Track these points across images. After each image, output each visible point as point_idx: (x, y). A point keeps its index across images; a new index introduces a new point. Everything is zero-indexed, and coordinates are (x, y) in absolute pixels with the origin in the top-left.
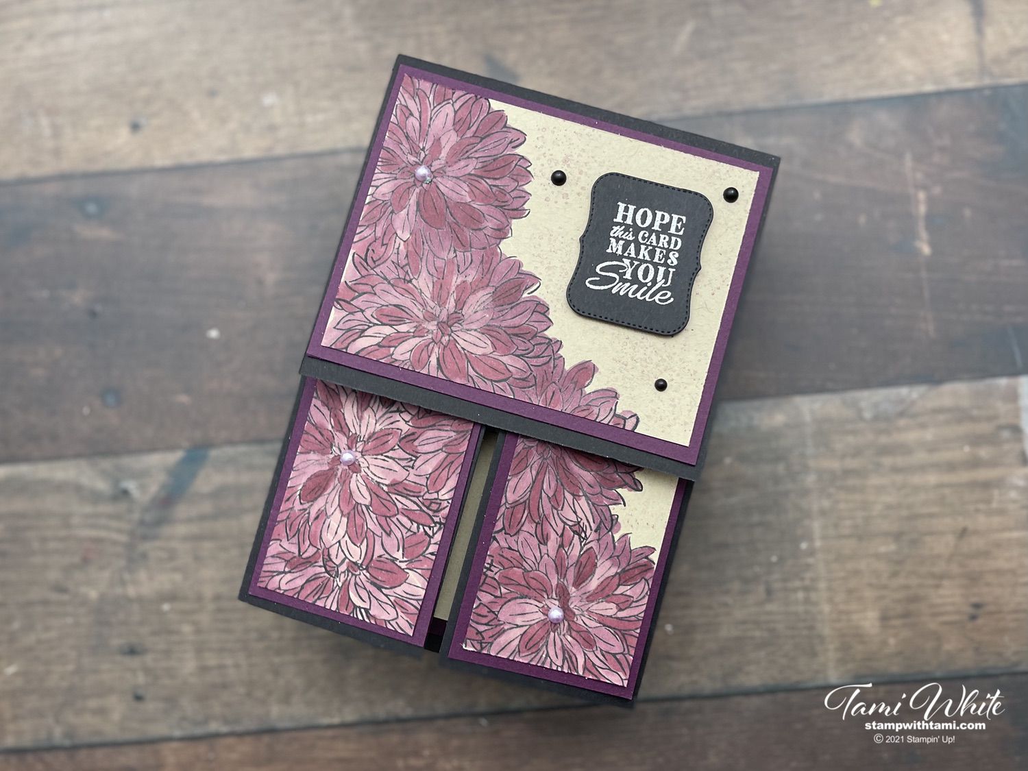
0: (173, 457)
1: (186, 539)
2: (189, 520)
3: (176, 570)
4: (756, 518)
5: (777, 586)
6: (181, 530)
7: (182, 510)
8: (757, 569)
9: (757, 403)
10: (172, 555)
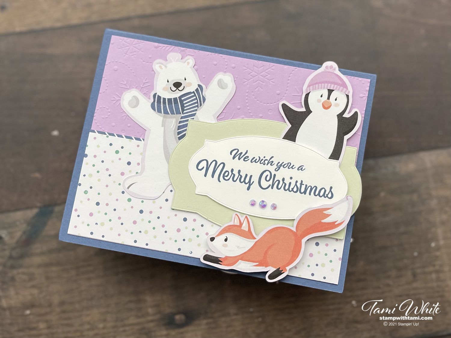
0: (31, 213)
1: (39, 266)
2: (42, 254)
3: (33, 287)
4: (402, 229)
5: (419, 271)
6: (37, 260)
7: (37, 247)
8: (406, 261)
9: (397, 158)
10: (31, 277)
